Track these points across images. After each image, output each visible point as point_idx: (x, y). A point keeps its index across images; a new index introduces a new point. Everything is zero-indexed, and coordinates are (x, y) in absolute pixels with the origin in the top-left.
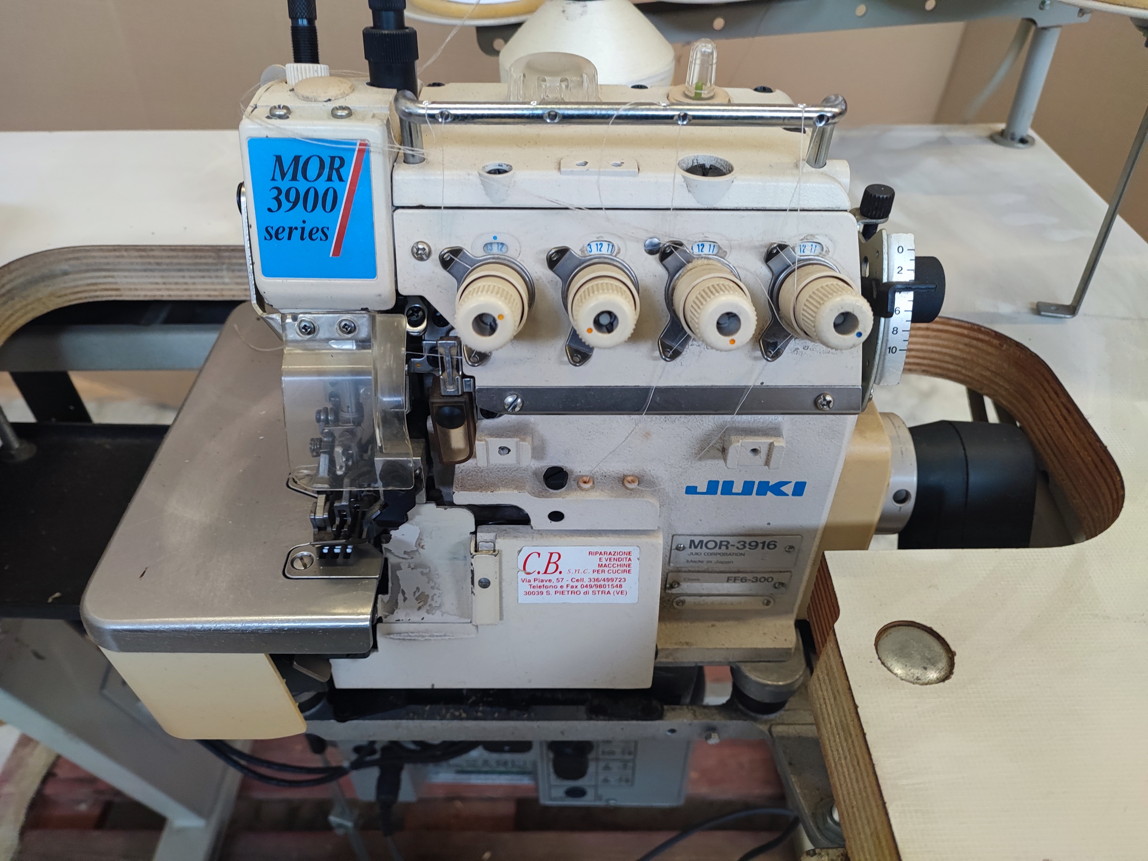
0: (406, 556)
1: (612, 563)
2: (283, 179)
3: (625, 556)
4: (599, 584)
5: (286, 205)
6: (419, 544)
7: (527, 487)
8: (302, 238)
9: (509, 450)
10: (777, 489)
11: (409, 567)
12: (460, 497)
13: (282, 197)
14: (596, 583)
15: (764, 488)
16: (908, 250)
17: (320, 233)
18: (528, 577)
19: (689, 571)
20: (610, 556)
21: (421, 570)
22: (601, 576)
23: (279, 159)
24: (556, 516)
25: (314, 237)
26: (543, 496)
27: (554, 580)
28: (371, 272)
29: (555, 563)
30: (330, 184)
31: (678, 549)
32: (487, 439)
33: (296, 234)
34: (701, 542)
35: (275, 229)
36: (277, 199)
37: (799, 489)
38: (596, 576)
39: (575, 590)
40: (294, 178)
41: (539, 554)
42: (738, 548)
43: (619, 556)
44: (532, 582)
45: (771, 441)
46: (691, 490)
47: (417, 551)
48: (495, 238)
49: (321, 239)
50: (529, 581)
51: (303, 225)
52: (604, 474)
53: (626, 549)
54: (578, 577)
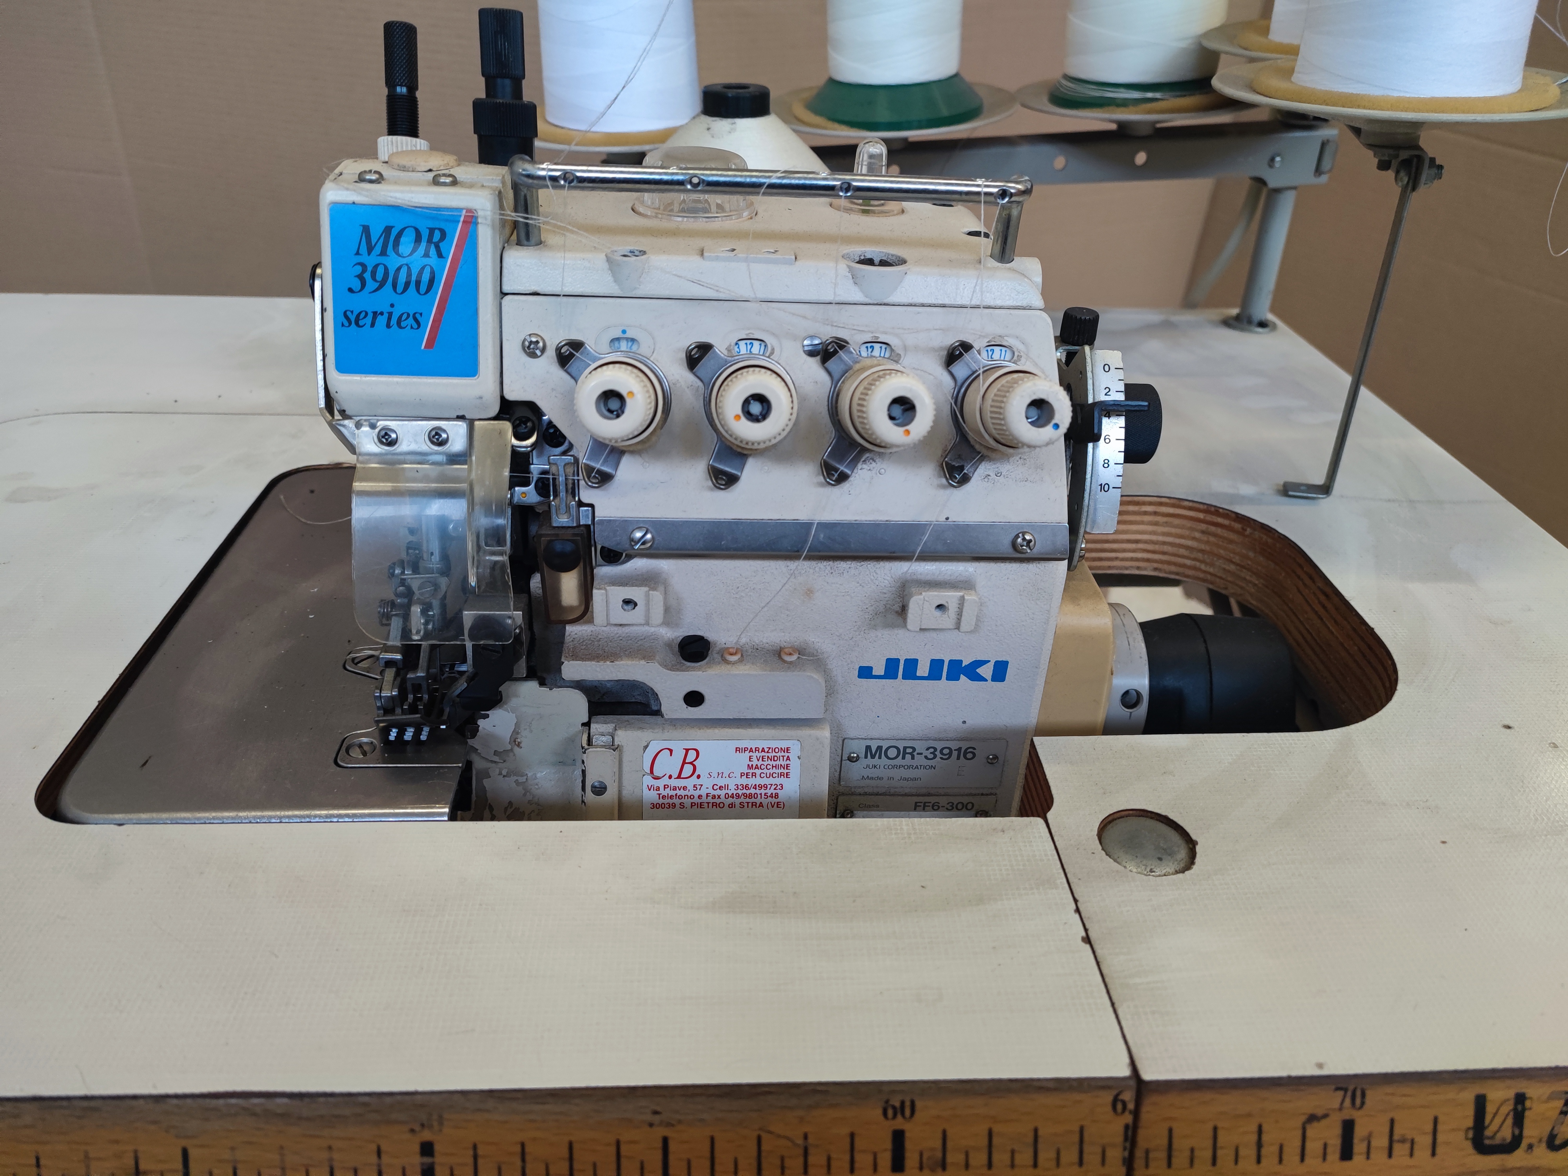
0: (496, 759)
1: (765, 763)
2: (369, 253)
3: (783, 754)
4: (748, 792)
5: (371, 285)
6: (515, 741)
7: (657, 658)
8: (388, 326)
9: (636, 604)
10: (972, 671)
11: (500, 774)
12: (572, 670)
13: (367, 276)
14: (745, 791)
15: (957, 670)
16: (1116, 368)
17: (411, 321)
18: (657, 783)
19: (865, 794)
20: (763, 754)
21: (515, 778)
22: (751, 781)
23: (366, 230)
24: (694, 699)
25: (403, 324)
26: (678, 670)
27: (690, 787)
28: (470, 369)
29: (691, 763)
30: (426, 261)
31: (850, 759)
32: (608, 588)
33: (382, 321)
34: (879, 748)
35: (355, 313)
36: (361, 277)
37: (1000, 671)
38: (744, 781)
39: (718, 801)
40: (383, 253)
41: (671, 751)
42: (926, 757)
43: (774, 754)
44: (662, 791)
45: (961, 594)
46: (865, 672)
47: (512, 750)
48: (624, 332)
49: (412, 327)
50: (658, 789)
51: (391, 310)
52: (756, 646)
53: (783, 744)
54: (721, 782)
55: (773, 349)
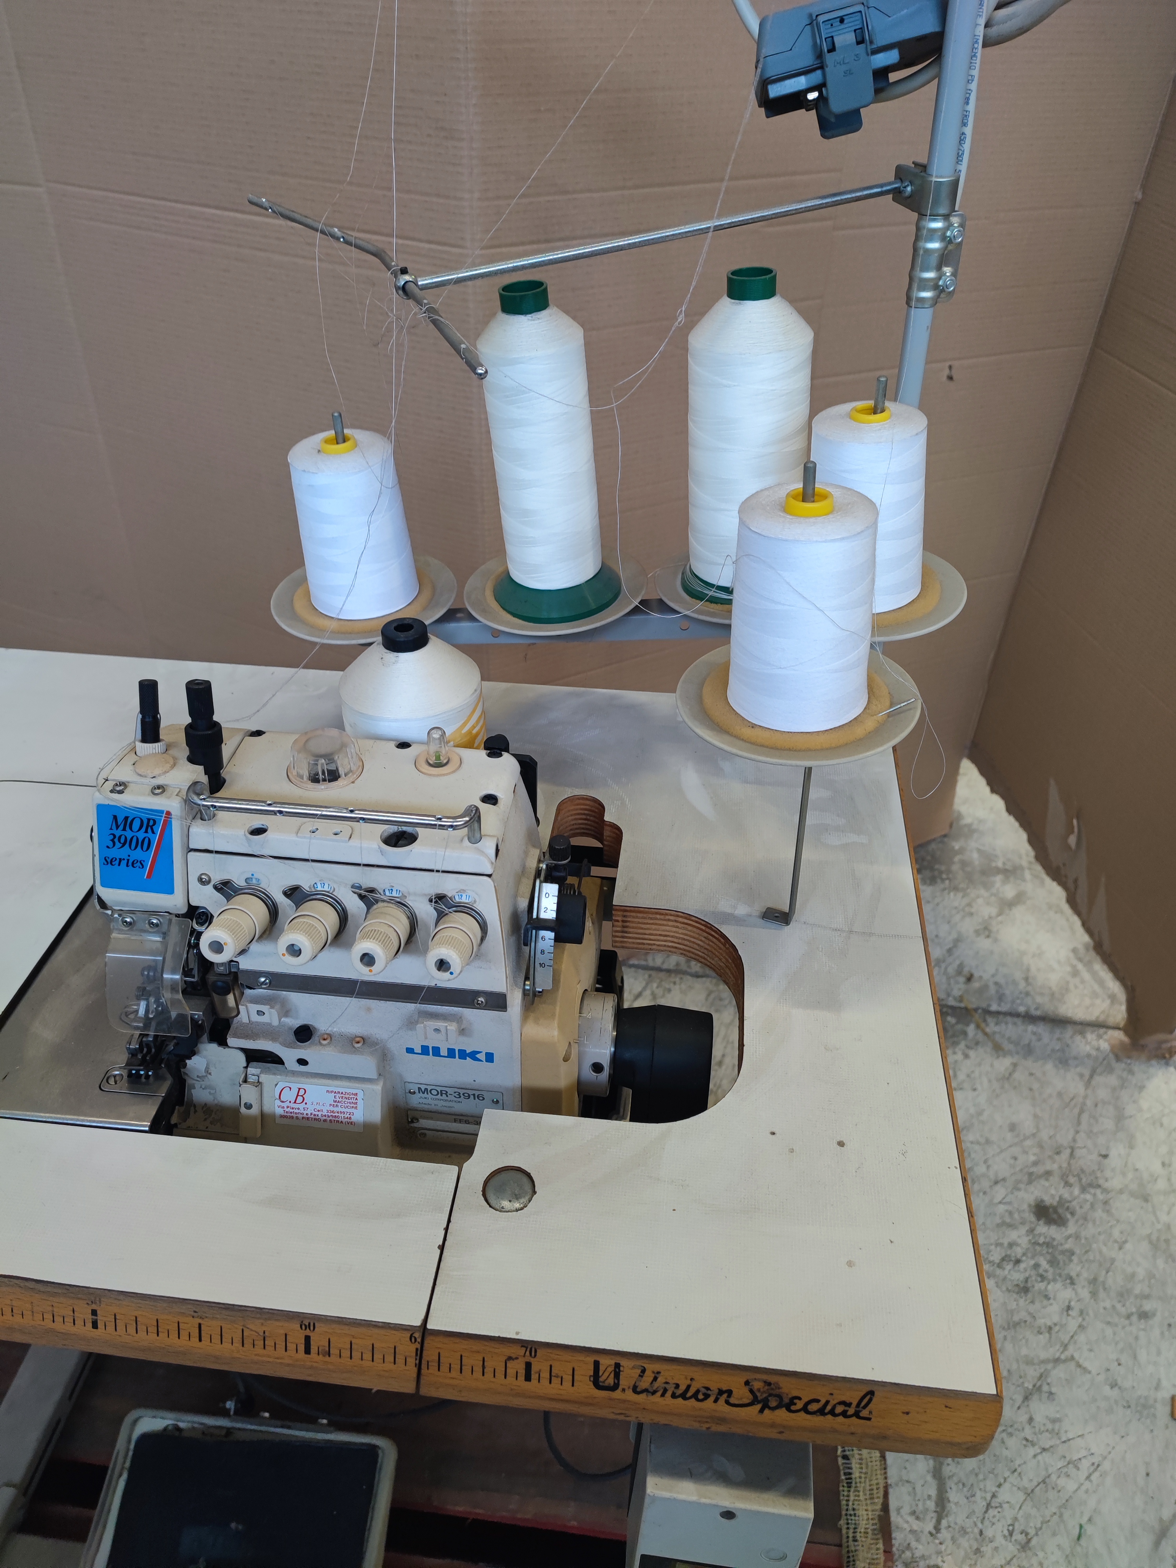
0: (198, 1079)
1: (344, 1100)
2: (117, 829)
3: (353, 1096)
4: (334, 1115)
5: (118, 845)
6: (207, 1071)
7: (280, 1039)
8: (127, 866)
9: (264, 1014)
10: (473, 1055)
11: (201, 1087)
12: (231, 1041)
13: (116, 840)
14: (332, 1114)
15: (463, 1054)
17: (139, 864)
18: (283, 1105)
19: (424, 1111)
20: (342, 1095)
21: (209, 1090)
22: (335, 1109)
23: (115, 817)
24: (302, 1062)
25: (135, 865)
26: (292, 1047)
27: (301, 1109)
28: (170, 891)
29: (302, 1096)
30: (146, 835)
31: (410, 1092)
32: (248, 1005)
33: (124, 863)
34: (426, 1089)
35: (110, 859)
36: (113, 840)
37: (490, 1057)
38: (332, 1108)
39: (317, 1117)
40: (124, 829)
41: (290, 1088)
42: (455, 1097)
43: (348, 1096)
44: (285, 1109)
45: (446, 1024)
46: (410, 1051)
47: (206, 1076)
48: (253, 875)
49: (139, 867)
50: (283, 1107)
51: (128, 858)
52: (342, 1034)
53: (354, 1091)
54: (319, 1108)
55: (334, 889)
